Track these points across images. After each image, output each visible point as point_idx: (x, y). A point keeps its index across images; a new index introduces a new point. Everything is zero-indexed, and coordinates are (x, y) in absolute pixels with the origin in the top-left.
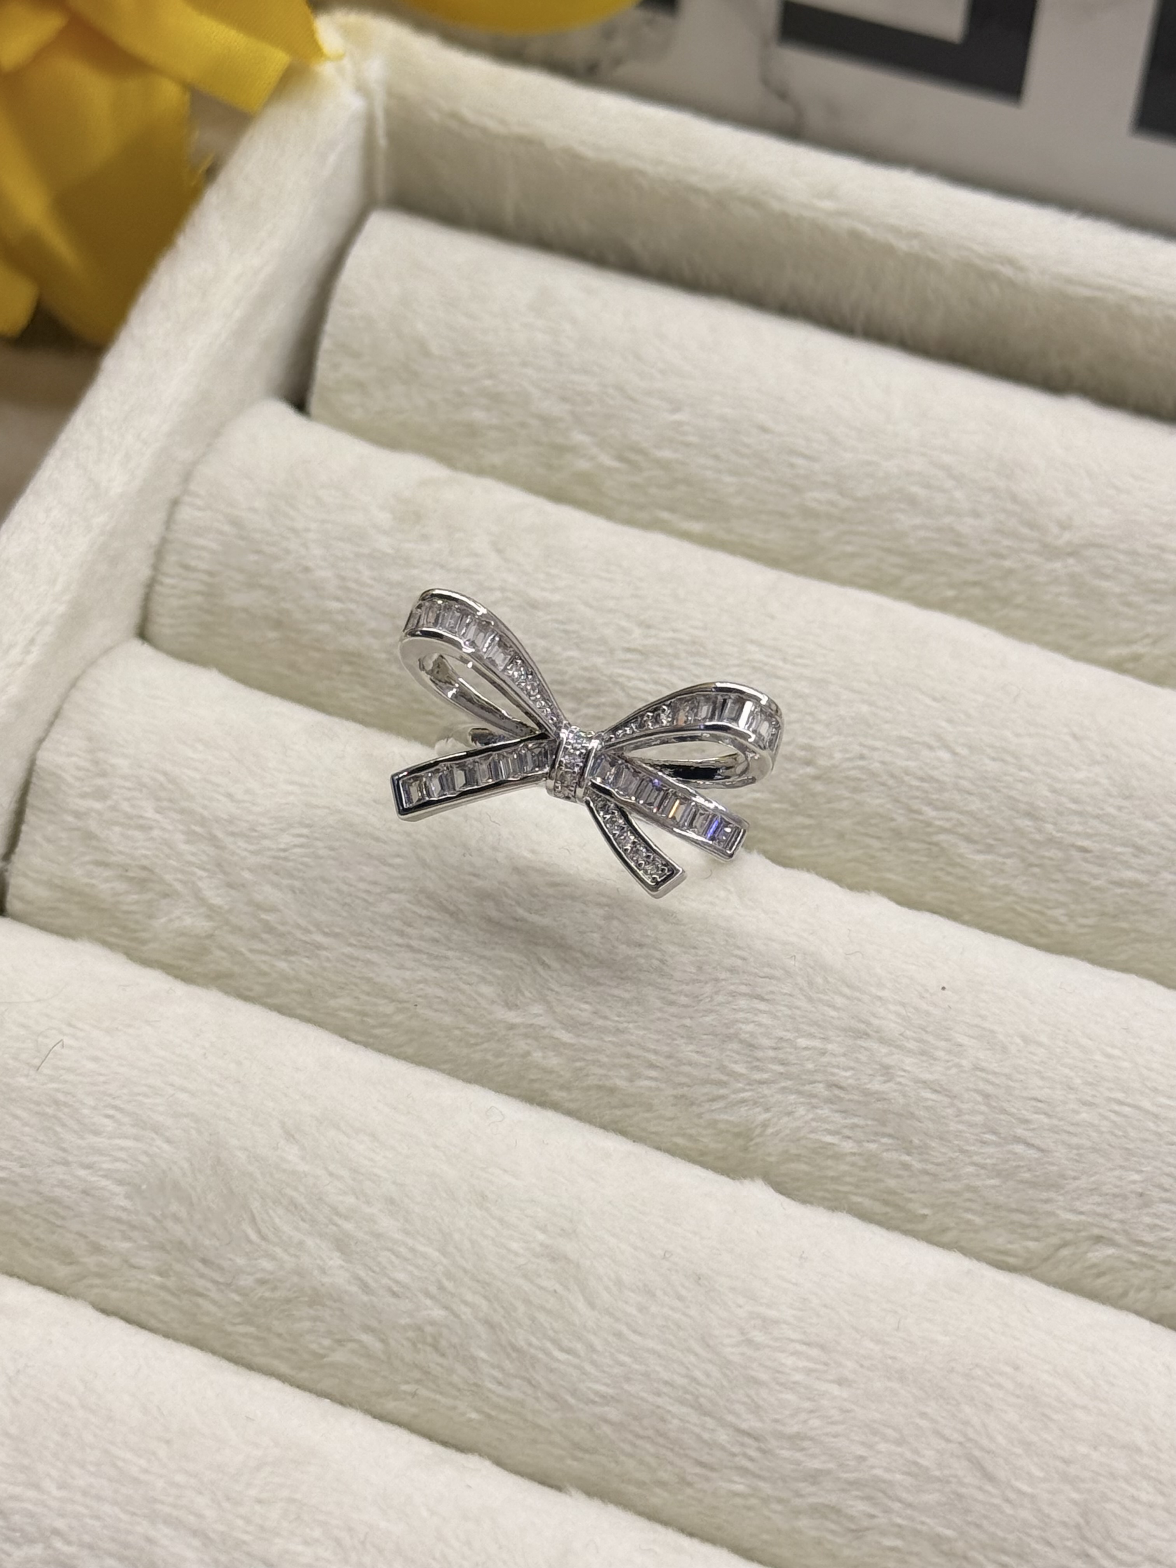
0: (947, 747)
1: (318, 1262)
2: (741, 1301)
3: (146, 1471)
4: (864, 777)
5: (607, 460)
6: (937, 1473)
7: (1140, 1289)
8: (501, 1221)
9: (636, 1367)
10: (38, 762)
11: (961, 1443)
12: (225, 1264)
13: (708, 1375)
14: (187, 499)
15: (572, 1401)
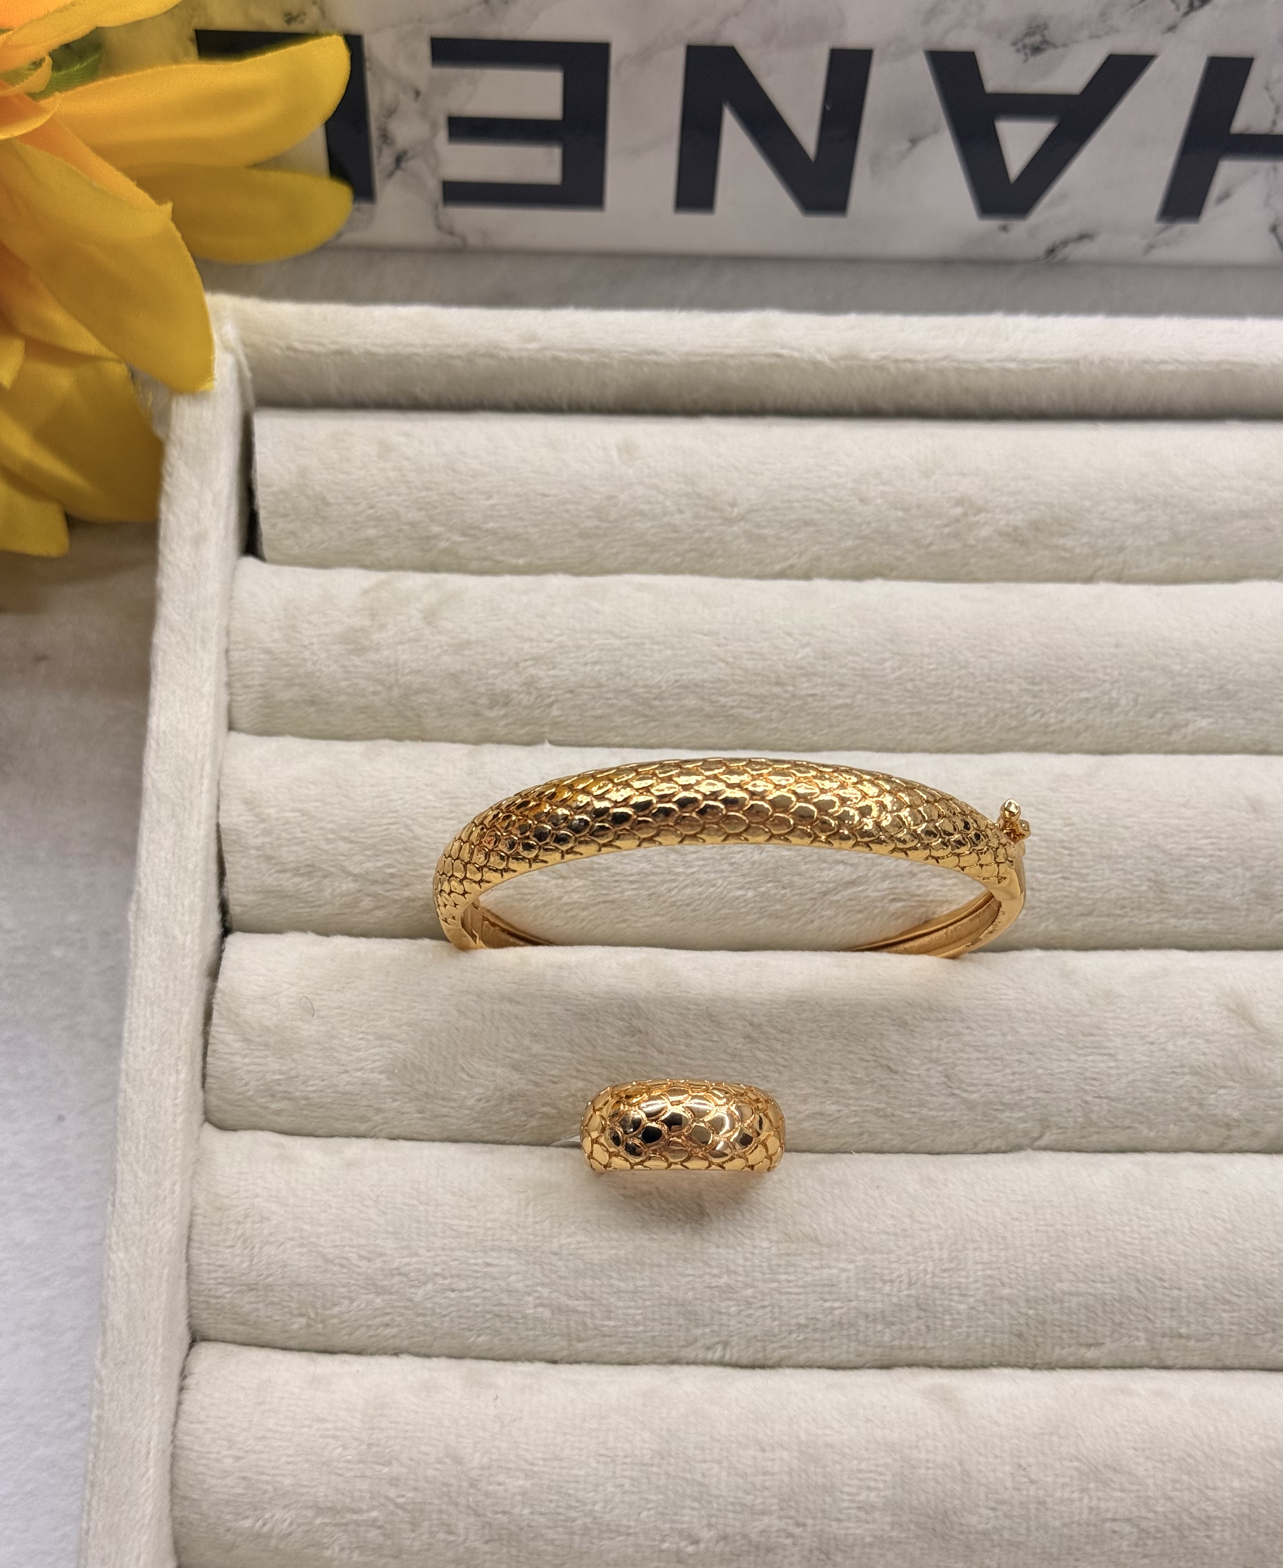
0: (721, 660)
1: (507, 1080)
3: (470, 1227)
4: (681, 691)
12: (455, 1097)
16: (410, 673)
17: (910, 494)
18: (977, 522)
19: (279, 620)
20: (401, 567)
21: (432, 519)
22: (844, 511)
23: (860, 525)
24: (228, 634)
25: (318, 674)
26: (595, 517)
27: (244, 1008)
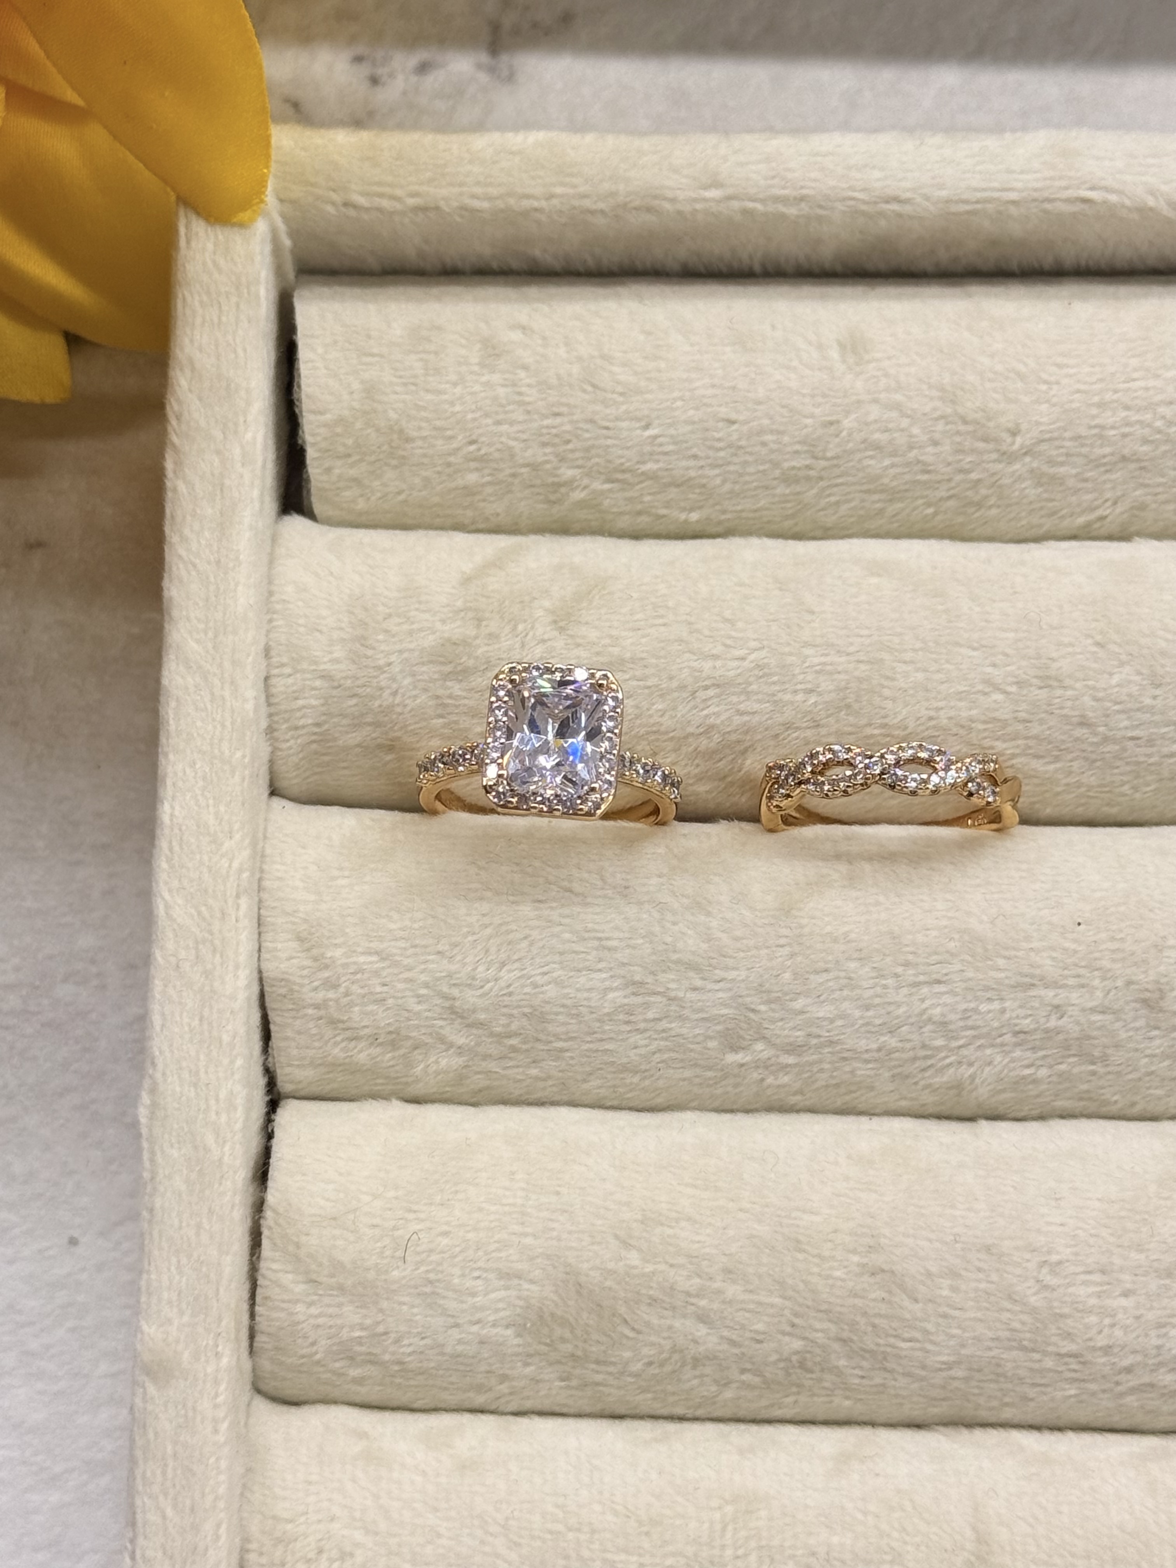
0: (997, 688)
1: (690, 1337)
2: (1028, 1256)
4: (937, 734)
5: (598, 485)
8: (819, 1256)
10: (266, 973)
12: (614, 1359)
13: (1024, 1324)
14: (275, 672)
19: (341, 629)
21: (562, 458)
24: (267, 652)
25: (399, 709)
26: (806, 452)
27: (307, 1235)
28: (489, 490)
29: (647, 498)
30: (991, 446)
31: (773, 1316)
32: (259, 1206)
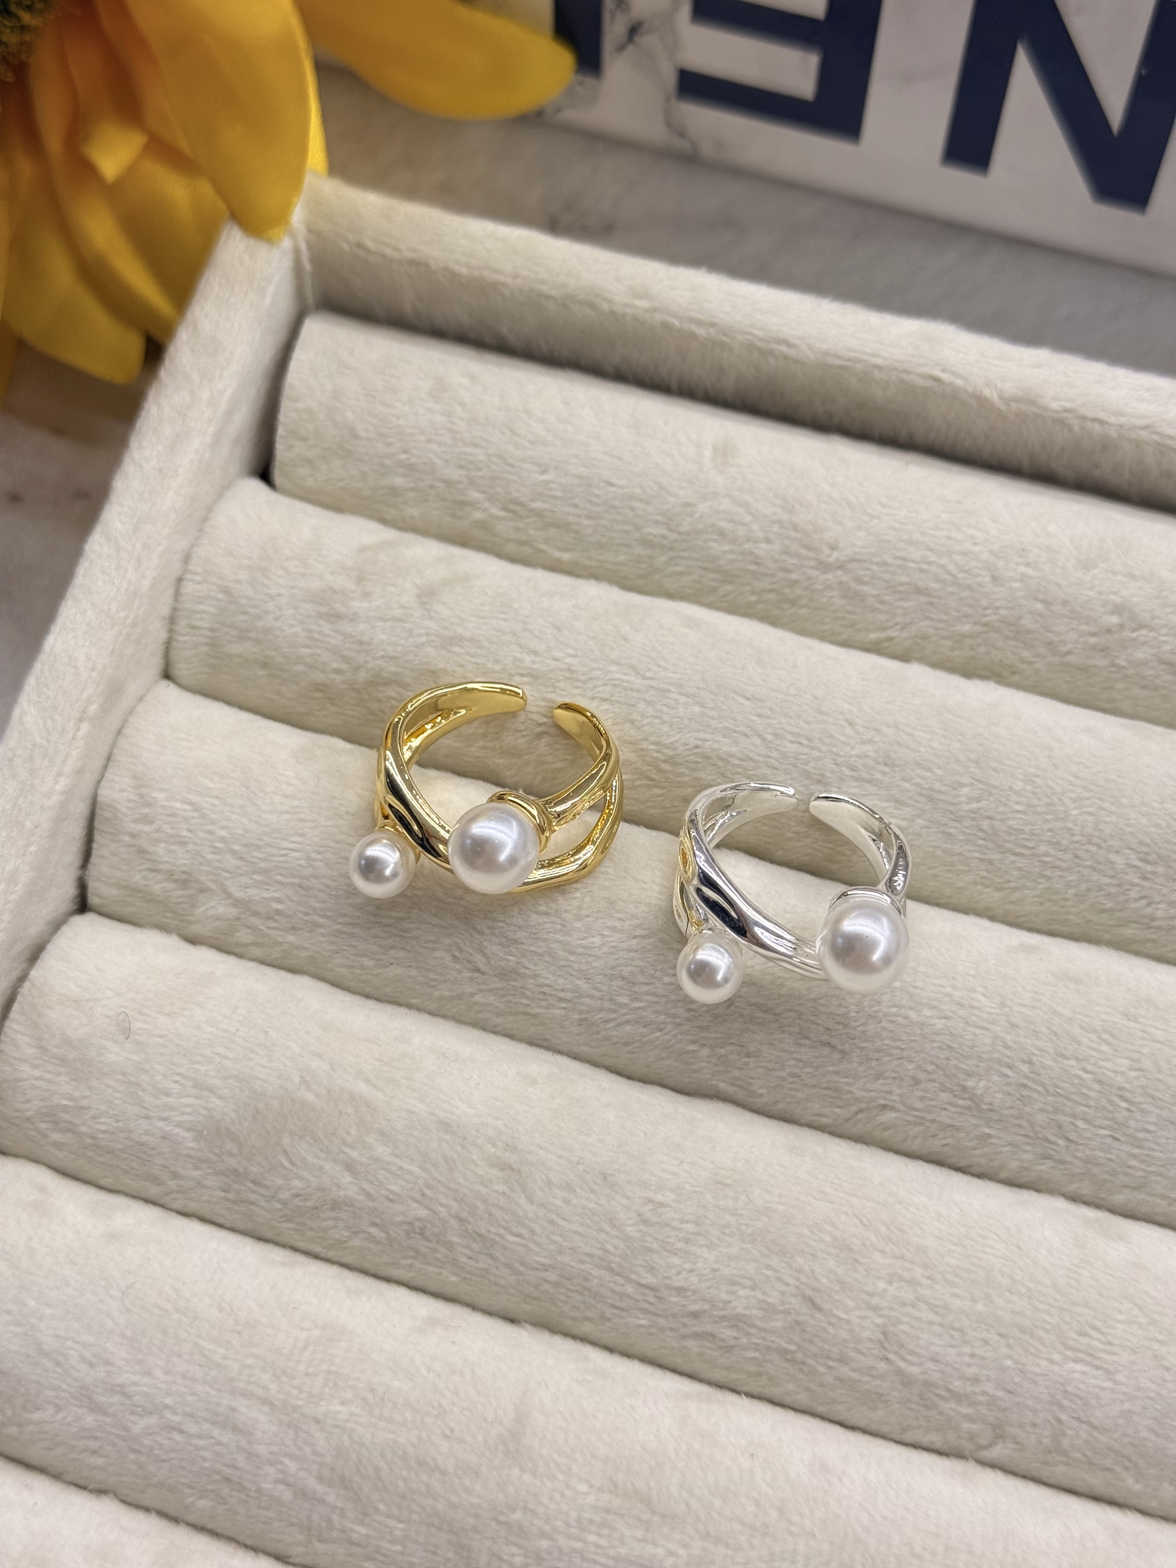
0: (757, 734)
1: (335, 1180)
2: (636, 1190)
3: (225, 1358)
4: (700, 760)
5: (496, 511)
6: (781, 1308)
7: (915, 1138)
9: (566, 1244)
10: (99, 798)
11: (797, 1287)
12: (268, 1183)
13: (616, 1248)
14: (188, 576)
15: (522, 1269)
16: (383, 657)
17: (1058, 585)
18: (1134, 640)
19: (251, 558)
20: (422, 530)
21: (472, 482)
22: (969, 588)
23: (985, 609)
24: (183, 560)
25: (278, 633)
26: (664, 524)
27: (51, 1008)
28: (411, 494)
29: (532, 532)
30: (812, 554)
31: (408, 1182)
32: (22, 978)
